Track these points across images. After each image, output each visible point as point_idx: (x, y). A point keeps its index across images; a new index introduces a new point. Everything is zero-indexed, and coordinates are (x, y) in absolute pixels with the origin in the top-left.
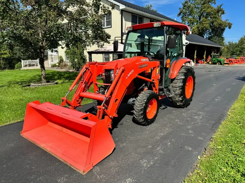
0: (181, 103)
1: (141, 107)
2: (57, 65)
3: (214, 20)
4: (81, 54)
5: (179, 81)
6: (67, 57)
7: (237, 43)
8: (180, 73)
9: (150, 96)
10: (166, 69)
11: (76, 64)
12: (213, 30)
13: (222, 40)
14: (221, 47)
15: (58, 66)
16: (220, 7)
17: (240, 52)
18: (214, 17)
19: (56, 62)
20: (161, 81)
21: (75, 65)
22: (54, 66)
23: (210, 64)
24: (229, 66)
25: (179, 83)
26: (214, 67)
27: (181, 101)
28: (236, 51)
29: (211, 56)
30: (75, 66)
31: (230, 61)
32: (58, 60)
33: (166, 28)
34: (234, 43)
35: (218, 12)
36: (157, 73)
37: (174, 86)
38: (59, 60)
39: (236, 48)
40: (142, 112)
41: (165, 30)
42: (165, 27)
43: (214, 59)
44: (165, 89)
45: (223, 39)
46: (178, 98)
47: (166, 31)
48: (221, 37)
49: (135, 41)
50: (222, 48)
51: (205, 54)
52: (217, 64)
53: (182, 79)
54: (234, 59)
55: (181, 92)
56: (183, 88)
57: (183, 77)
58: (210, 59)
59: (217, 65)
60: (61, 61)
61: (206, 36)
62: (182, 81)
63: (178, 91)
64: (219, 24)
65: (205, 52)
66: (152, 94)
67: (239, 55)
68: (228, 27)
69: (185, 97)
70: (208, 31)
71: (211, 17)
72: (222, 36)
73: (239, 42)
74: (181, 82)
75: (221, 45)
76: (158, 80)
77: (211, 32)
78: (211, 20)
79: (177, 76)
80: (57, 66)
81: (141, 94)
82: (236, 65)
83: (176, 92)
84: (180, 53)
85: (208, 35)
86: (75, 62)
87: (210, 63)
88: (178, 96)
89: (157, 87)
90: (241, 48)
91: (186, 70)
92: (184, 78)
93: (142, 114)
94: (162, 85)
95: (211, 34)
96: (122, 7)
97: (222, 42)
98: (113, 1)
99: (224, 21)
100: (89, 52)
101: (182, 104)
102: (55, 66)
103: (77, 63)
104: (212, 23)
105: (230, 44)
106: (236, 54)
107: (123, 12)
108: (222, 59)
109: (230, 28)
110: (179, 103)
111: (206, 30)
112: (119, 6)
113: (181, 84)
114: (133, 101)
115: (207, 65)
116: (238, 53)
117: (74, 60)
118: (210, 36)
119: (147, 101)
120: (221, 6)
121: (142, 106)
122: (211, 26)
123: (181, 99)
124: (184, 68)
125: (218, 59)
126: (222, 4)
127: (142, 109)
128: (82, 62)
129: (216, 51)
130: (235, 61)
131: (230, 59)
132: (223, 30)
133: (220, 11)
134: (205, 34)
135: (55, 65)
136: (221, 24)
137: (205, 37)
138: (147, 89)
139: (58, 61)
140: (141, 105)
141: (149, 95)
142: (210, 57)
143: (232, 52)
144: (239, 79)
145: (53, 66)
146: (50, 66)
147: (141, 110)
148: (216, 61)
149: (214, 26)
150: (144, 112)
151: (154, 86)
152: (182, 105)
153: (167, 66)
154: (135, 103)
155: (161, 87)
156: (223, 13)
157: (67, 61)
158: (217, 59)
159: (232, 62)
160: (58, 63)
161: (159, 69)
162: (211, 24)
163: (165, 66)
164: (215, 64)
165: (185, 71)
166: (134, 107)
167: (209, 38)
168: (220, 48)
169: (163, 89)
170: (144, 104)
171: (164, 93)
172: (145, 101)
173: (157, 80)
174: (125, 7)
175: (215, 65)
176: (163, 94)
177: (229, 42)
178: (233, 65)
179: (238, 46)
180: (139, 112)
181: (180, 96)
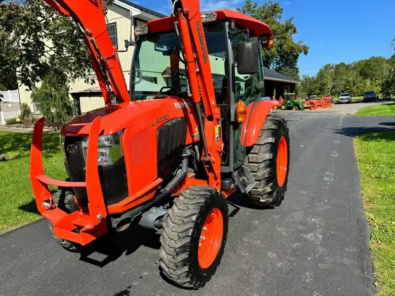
0: (267, 197)
1: (184, 237)
2: (18, 120)
3: (282, 41)
4: (62, 99)
5: (263, 147)
6: (37, 106)
7: (315, 78)
8: (262, 130)
9: (205, 202)
10: (237, 125)
11: (53, 118)
12: (282, 57)
13: (297, 72)
14: (296, 82)
15: (20, 123)
16: (290, 22)
17: (321, 90)
18: (282, 37)
19: (16, 114)
20: (225, 156)
21: (51, 119)
22: (12, 122)
23: (282, 109)
24: (311, 111)
25: (264, 153)
26: (290, 114)
27: (270, 194)
28: (314, 89)
29: (283, 97)
30: (53, 121)
31: (311, 103)
32: (19, 111)
33: (230, 26)
34: (310, 77)
35: (287, 30)
36: (217, 136)
37: (254, 161)
38: (22, 111)
39: (315, 85)
40: (185, 256)
41: (227, 31)
42: (227, 24)
43: (289, 102)
44: (235, 174)
45: (297, 70)
46: (263, 187)
47: (229, 32)
48: (294, 67)
49: (163, 74)
50: (298, 84)
51: (275, 94)
52: (294, 109)
53: (269, 145)
54: (317, 101)
55: (270, 173)
56: (272, 164)
57: (271, 140)
58: (282, 102)
59: (294, 111)
60: (26, 111)
61: (273, 66)
62: (269, 147)
63: (263, 172)
64: (291, 48)
65: (275, 91)
66: (211, 196)
67: (319, 94)
68: (303, 52)
69: (276, 184)
70: (275, 59)
71: (277, 38)
72: (296, 66)
73: (318, 75)
74: (267, 151)
75: (295, 80)
76: (220, 153)
77: (279, 61)
78: (279, 42)
79: (260, 137)
80: (17, 123)
81: (181, 198)
82: (319, 109)
83: (258, 174)
84: (259, 88)
85: (275, 65)
86: (52, 113)
87: (283, 107)
88: (263, 182)
89: (218, 169)
90: (321, 84)
91: (276, 124)
92: (273, 141)
93: (185, 262)
94: (228, 165)
95: (279, 64)
96: (135, 12)
97: (297, 75)
98: (118, 1)
99: (297, 43)
100: (73, 95)
101: (271, 200)
102: (15, 123)
103: (55, 115)
104: (281, 46)
105: (305, 79)
106: (314, 93)
107: (138, 21)
108: (300, 101)
109: (306, 53)
110: (263, 199)
111: (272, 57)
112: (129, 11)
113: (268, 156)
114: (158, 219)
115: (278, 111)
116: (317, 91)
117: (49, 109)
118: (278, 66)
119: (197, 218)
120: (291, 20)
121: (184, 234)
122: (278, 51)
123: (270, 190)
124: (271, 120)
125: (295, 100)
126: (292, 18)
127: (184, 246)
128: (65, 113)
129: (289, 89)
130: (318, 104)
131: (311, 101)
132: (296, 57)
133: (289, 28)
134: (270, 63)
135: (15, 120)
136: (293, 47)
137: (271, 68)
138: (194, 174)
139: (20, 114)
140: (182, 232)
141: (203, 200)
142: (282, 99)
143: (309, 90)
144: (340, 133)
145: (10, 124)
146: (4, 123)
147: (183, 249)
148: (292, 105)
149: (284, 51)
150: (189, 255)
151: (211, 170)
152: (271, 203)
153: (240, 119)
154: (164, 224)
155: (226, 170)
156: (295, 32)
157: (36, 113)
158: (294, 102)
159: (314, 105)
160: (20, 117)
161: (220, 125)
162: (279, 48)
163: (232, 119)
164: (290, 108)
165: (274, 127)
166: (161, 240)
167: (278, 70)
168: (294, 84)
169: (232, 172)
170: (191, 230)
171: (234, 182)
172: (194, 218)
173: (217, 154)
174: (140, 13)
175: (291, 111)
176: (232, 186)
177: (303, 76)
178: (317, 110)
179: (316, 82)
180: (177, 255)
181: (267, 183)
